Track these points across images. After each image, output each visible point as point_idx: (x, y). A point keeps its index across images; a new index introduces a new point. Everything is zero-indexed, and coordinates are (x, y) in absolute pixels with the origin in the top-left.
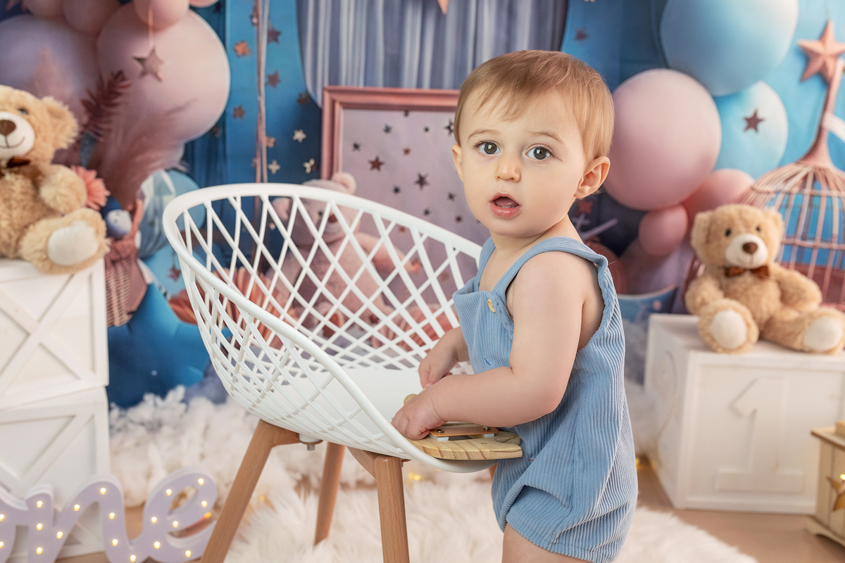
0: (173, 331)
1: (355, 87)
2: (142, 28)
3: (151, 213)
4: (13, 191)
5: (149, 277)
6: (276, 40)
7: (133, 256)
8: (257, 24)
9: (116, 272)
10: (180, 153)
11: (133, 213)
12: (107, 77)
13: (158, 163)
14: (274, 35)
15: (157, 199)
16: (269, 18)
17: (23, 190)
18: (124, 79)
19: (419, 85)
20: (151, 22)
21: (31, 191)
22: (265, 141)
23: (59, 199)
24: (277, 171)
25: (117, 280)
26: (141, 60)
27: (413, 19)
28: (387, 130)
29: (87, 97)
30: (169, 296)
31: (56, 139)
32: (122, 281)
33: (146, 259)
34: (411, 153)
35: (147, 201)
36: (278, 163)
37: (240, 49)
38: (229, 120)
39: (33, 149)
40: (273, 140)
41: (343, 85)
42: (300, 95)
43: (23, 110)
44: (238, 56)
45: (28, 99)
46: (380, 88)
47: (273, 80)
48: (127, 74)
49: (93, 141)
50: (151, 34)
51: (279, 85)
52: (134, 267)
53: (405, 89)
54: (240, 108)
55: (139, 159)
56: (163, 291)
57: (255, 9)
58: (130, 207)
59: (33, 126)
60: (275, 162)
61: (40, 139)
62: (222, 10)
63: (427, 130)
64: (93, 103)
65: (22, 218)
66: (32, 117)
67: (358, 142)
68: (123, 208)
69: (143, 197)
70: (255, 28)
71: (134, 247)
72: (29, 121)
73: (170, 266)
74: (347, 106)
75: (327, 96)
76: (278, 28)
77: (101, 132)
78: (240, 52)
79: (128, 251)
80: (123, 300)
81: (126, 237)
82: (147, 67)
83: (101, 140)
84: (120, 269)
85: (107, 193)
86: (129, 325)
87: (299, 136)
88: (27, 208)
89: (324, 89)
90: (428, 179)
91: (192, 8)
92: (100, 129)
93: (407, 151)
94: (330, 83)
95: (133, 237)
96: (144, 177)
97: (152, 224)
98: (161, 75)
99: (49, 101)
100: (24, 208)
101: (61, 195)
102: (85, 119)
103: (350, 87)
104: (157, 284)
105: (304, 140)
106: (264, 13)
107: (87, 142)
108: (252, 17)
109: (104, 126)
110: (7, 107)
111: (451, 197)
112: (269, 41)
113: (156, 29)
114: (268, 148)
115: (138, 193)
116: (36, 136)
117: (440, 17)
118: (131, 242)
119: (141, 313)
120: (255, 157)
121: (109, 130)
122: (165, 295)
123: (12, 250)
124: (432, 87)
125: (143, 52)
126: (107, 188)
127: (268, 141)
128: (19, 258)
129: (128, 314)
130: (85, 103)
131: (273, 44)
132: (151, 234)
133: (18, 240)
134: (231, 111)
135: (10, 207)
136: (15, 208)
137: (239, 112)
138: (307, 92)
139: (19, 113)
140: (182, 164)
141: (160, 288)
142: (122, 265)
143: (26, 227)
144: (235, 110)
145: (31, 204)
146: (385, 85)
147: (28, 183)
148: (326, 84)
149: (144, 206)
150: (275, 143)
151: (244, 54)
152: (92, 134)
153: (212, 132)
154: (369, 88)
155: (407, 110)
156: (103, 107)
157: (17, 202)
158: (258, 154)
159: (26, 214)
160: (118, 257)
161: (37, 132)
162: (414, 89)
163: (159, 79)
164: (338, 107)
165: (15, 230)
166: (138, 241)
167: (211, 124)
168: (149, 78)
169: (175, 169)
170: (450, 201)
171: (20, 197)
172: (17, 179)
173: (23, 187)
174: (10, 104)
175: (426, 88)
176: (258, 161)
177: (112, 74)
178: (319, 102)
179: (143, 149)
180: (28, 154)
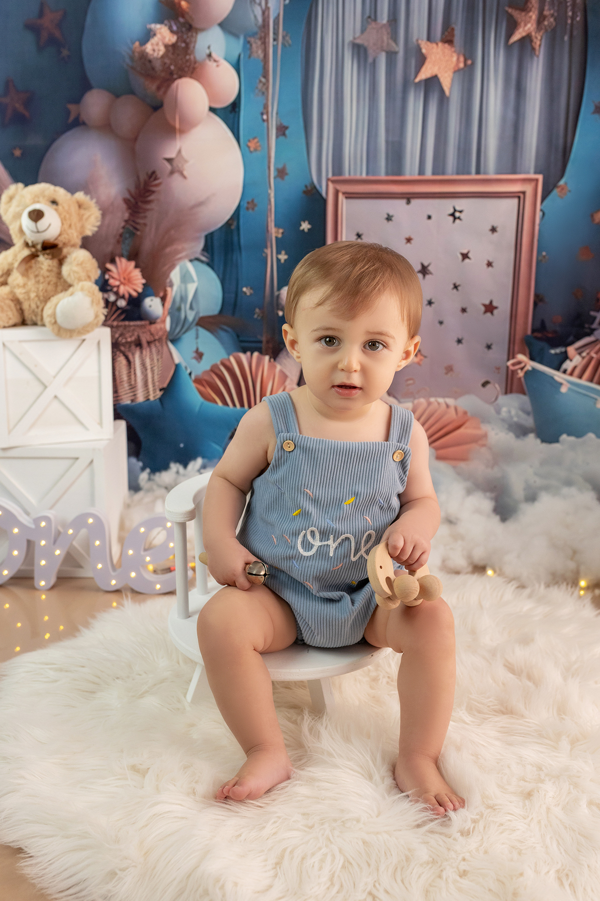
0: (197, 409)
1: (358, 177)
2: (171, 131)
3: (178, 299)
4: (41, 269)
5: (177, 359)
6: (284, 134)
7: (164, 338)
8: (267, 120)
9: (151, 351)
10: (201, 244)
11: (163, 299)
12: (143, 177)
13: (183, 254)
14: (282, 130)
15: (183, 286)
16: (277, 114)
17: (50, 268)
18: (156, 179)
19: (421, 171)
20: (177, 126)
21: (55, 270)
22: (275, 232)
23: (72, 274)
24: (285, 260)
25: (152, 360)
26: (170, 160)
27: (415, 105)
28: (389, 218)
29: (128, 196)
30: (193, 376)
31: (83, 227)
32: (155, 361)
33: (174, 341)
34: (412, 242)
35: (175, 288)
36: (286, 254)
37: (252, 145)
38: (242, 213)
39: (60, 235)
40: (281, 231)
41: (346, 176)
42: (306, 186)
43: (54, 202)
44: (251, 152)
45: (60, 193)
46: (383, 176)
47: (281, 173)
48: (158, 173)
49: (132, 234)
50: (178, 136)
51: (286, 178)
52: (165, 348)
53: (407, 177)
54: (253, 201)
55: (168, 250)
56: (189, 371)
57: (266, 107)
58: (162, 294)
59: (60, 215)
60: (283, 252)
61: (66, 226)
62: (237, 110)
63: (429, 217)
64: (132, 200)
65: (46, 291)
66: (60, 207)
67: (360, 233)
68: (156, 295)
69: (171, 285)
70: (265, 124)
71: (166, 331)
72: (56, 210)
73: (195, 349)
74: (350, 196)
75: (331, 186)
76: (285, 124)
77: (138, 227)
78: (252, 149)
79: (160, 333)
80: (156, 377)
81: (158, 321)
82: (175, 166)
83: (138, 233)
84: (154, 350)
85: (144, 281)
86: (161, 399)
87: (305, 226)
88: (52, 283)
89: (328, 180)
90: (430, 268)
91: (212, 110)
92: (138, 223)
93: (409, 240)
94: (334, 175)
95: (164, 321)
96: (173, 267)
97: (179, 309)
98: (185, 173)
99: (80, 196)
100: (49, 283)
101: (75, 272)
102: (126, 216)
103: (353, 177)
104: (183, 364)
105: (309, 230)
106: (273, 109)
107: (127, 235)
108: (262, 114)
109: (141, 221)
110: (41, 199)
111: (456, 287)
112: (277, 137)
113: (182, 132)
114: (276, 238)
115: (168, 281)
116: (63, 224)
117: (443, 100)
118: (162, 326)
119: (170, 390)
120: (266, 247)
121: (145, 225)
122: (190, 374)
123: (39, 318)
124: (434, 173)
125: (171, 154)
126: (144, 277)
127: (277, 232)
128: (44, 325)
129: (161, 390)
130: (126, 201)
131: (282, 138)
132: (179, 317)
133: (42, 310)
134: (245, 205)
135: (38, 282)
136: (42, 283)
137: (252, 205)
138: (313, 183)
139: (50, 204)
140: (204, 256)
141: (186, 368)
142: (155, 345)
143: (49, 298)
144: (248, 203)
145: (54, 280)
146: (387, 174)
147: (55, 262)
148: (330, 175)
149: (173, 293)
150: (283, 233)
151: (256, 150)
152: (131, 228)
153: (228, 224)
154: (371, 178)
155: (408, 198)
156: (140, 204)
157: (44, 278)
158: (269, 245)
159: (50, 288)
160: (152, 339)
161: (63, 220)
162: (417, 177)
163: (185, 177)
164: (341, 196)
165: (41, 302)
166: (168, 325)
167: (228, 217)
168: (176, 176)
169: (198, 259)
170: (455, 290)
171: (47, 274)
172: (47, 259)
173: (49, 266)
174: (44, 197)
175: (428, 175)
176: (268, 251)
177: (147, 174)
178: (324, 194)
179: (171, 241)
180: (56, 239)
